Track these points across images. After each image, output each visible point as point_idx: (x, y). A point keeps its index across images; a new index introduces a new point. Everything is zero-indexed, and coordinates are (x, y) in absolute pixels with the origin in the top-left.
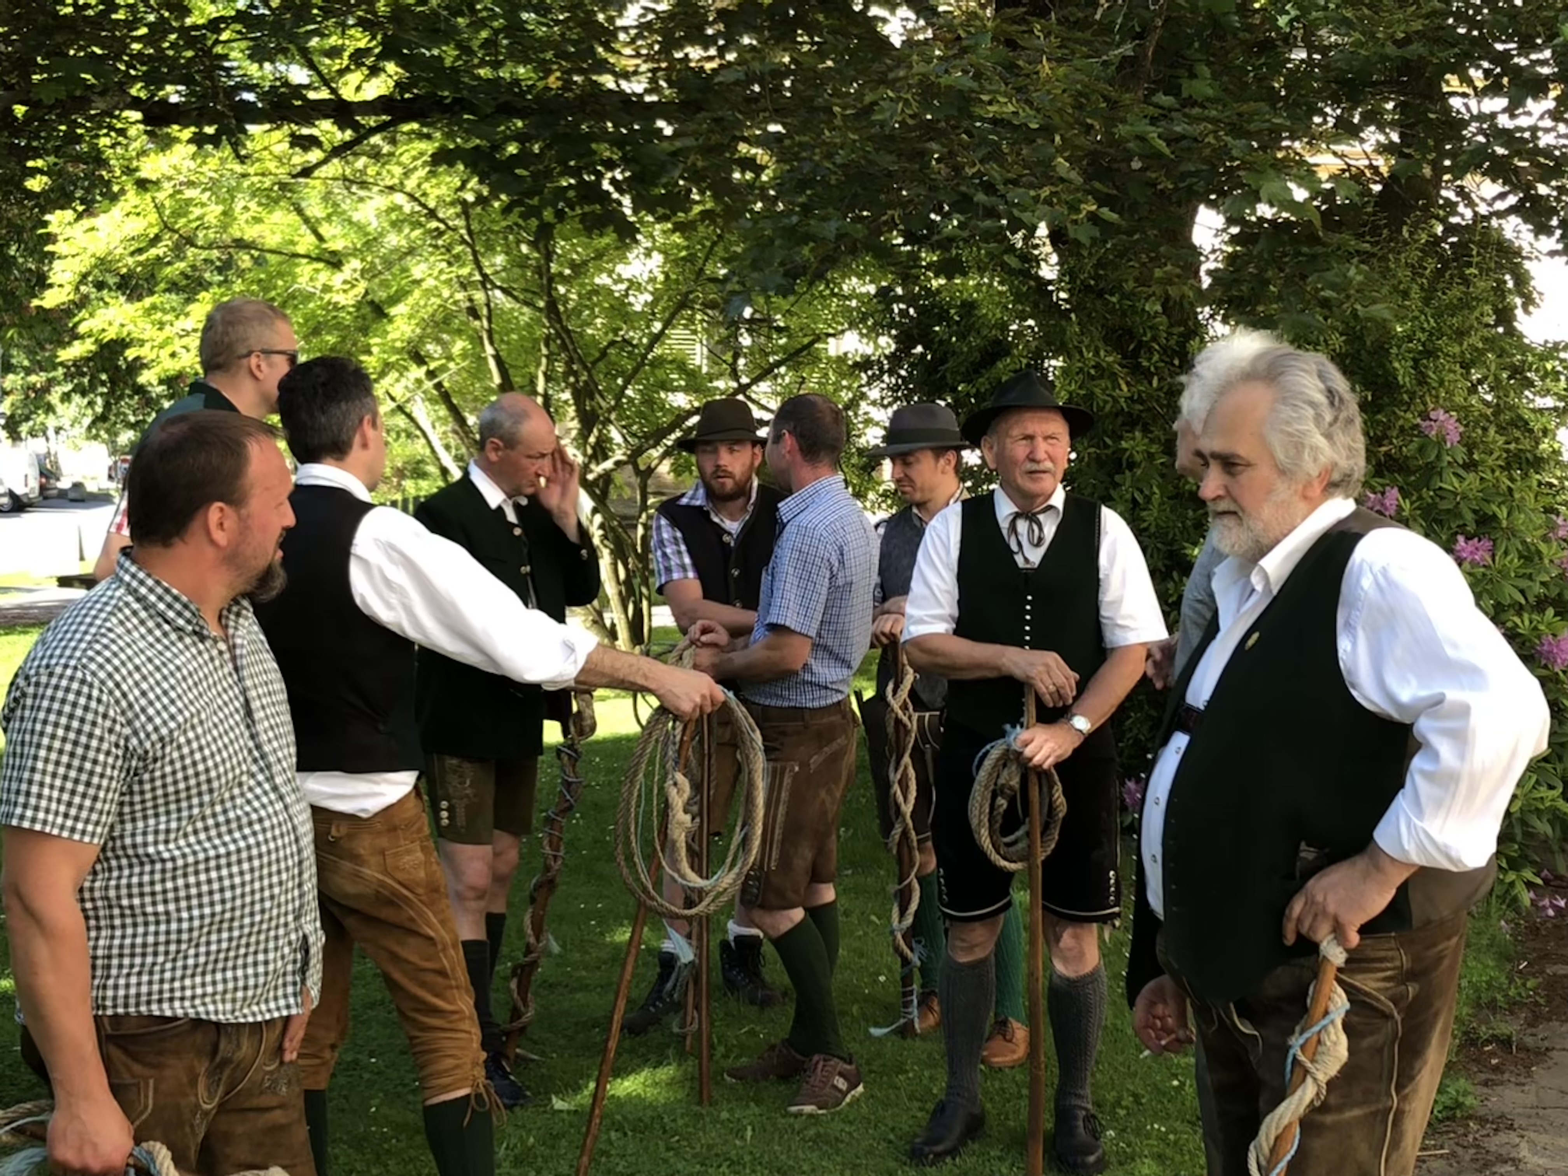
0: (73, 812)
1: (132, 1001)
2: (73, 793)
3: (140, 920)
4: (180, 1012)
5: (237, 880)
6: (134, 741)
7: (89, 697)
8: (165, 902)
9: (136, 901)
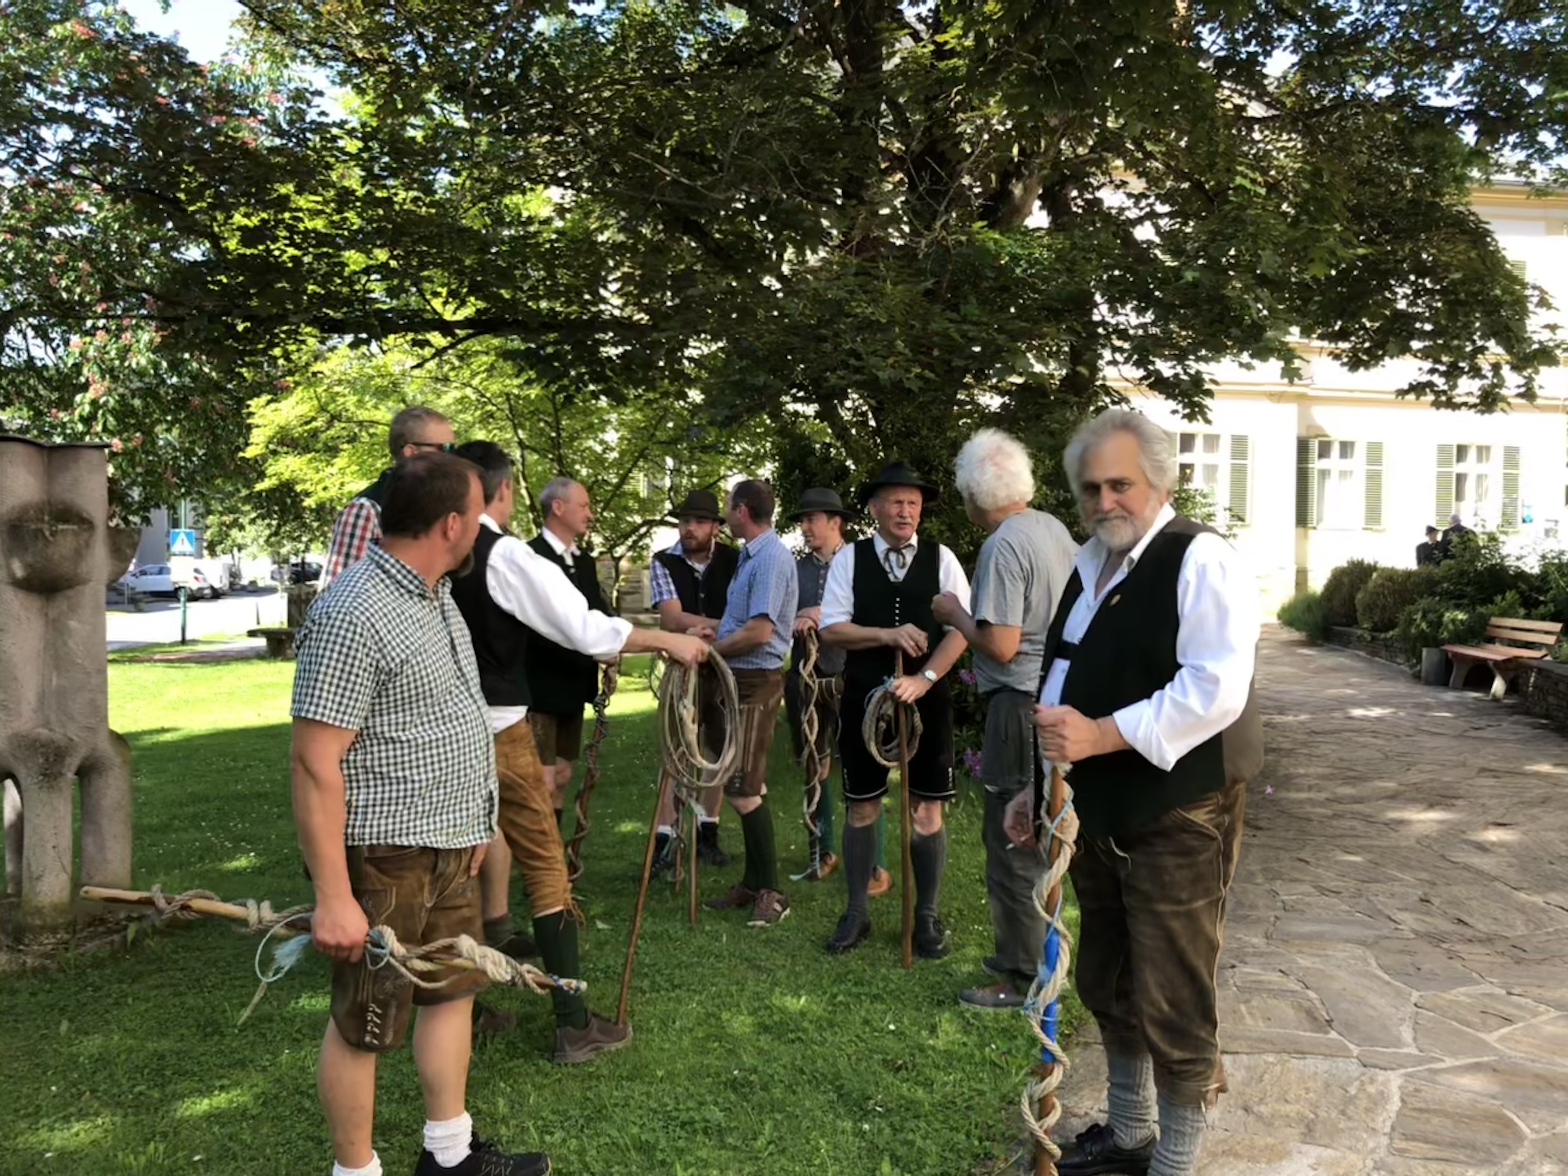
0: (342, 709)
1: (382, 836)
2: (343, 696)
3: (387, 781)
4: (413, 843)
5: (449, 755)
6: (383, 663)
7: (355, 633)
8: (403, 769)
9: (384, 769)
